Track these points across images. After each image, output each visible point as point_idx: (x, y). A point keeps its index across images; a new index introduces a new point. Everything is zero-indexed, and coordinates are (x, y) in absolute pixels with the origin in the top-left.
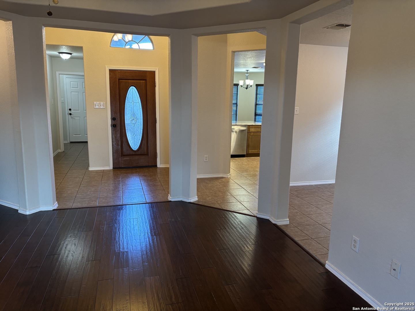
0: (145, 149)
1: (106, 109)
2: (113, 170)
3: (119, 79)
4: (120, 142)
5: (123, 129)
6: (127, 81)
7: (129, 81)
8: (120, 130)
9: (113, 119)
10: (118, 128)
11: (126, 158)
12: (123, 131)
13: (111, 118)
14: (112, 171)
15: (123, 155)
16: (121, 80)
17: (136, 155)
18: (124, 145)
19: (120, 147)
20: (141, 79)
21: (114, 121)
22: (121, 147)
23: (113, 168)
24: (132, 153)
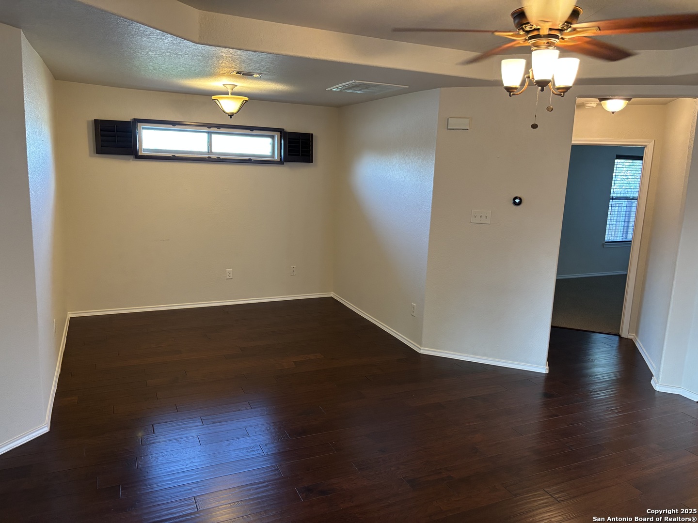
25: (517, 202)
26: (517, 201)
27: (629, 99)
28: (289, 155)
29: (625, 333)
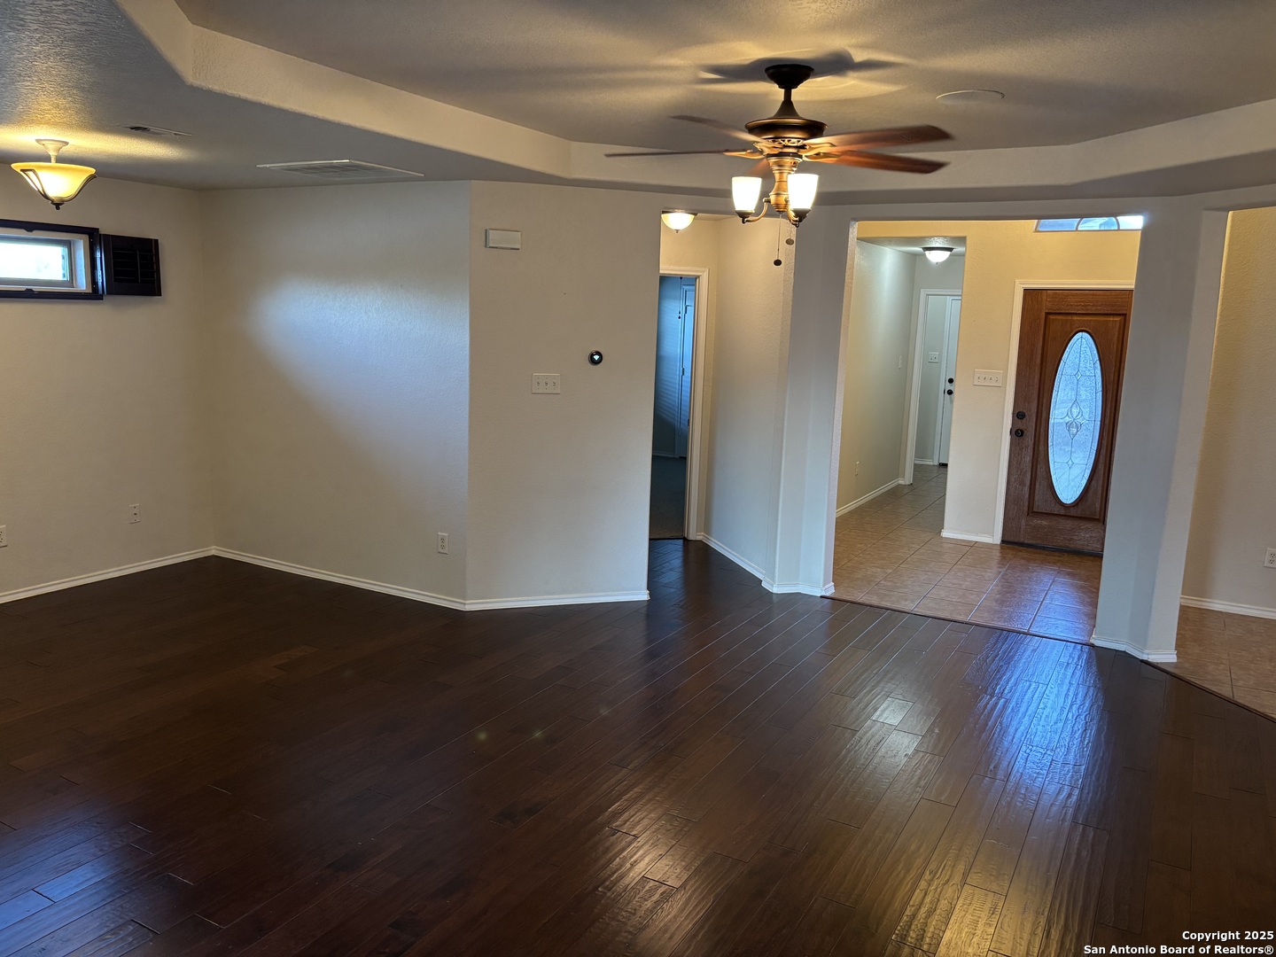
0: (1098, 505)
1: (1003, 387)
2: (1002, 548)
3: (1047, 314)
4: (1029, 477)
5: (1042, 443)
6: (1069, 318)
7: (1075, 318)
8: (1031, 446)
9: (1019, 415)
10: (1029, 439)
11: (1039, 522)
12: (1042, 448)
13: (1013, 414)
14: (999, 548)
15: (1032, 512)
16: (1052, 317)
17: (1068, 516)
18: (1037, 487)
19: (1026, 489)
20: (1109, 312)
21: (1019, 421)
22: (1030, 489)
23: (1003, 541)
24: (1057, 510)
25: (595, 359)
26: (596, 357)
27: (695, 214)
28: (116, 280)
29: (694, 534)
